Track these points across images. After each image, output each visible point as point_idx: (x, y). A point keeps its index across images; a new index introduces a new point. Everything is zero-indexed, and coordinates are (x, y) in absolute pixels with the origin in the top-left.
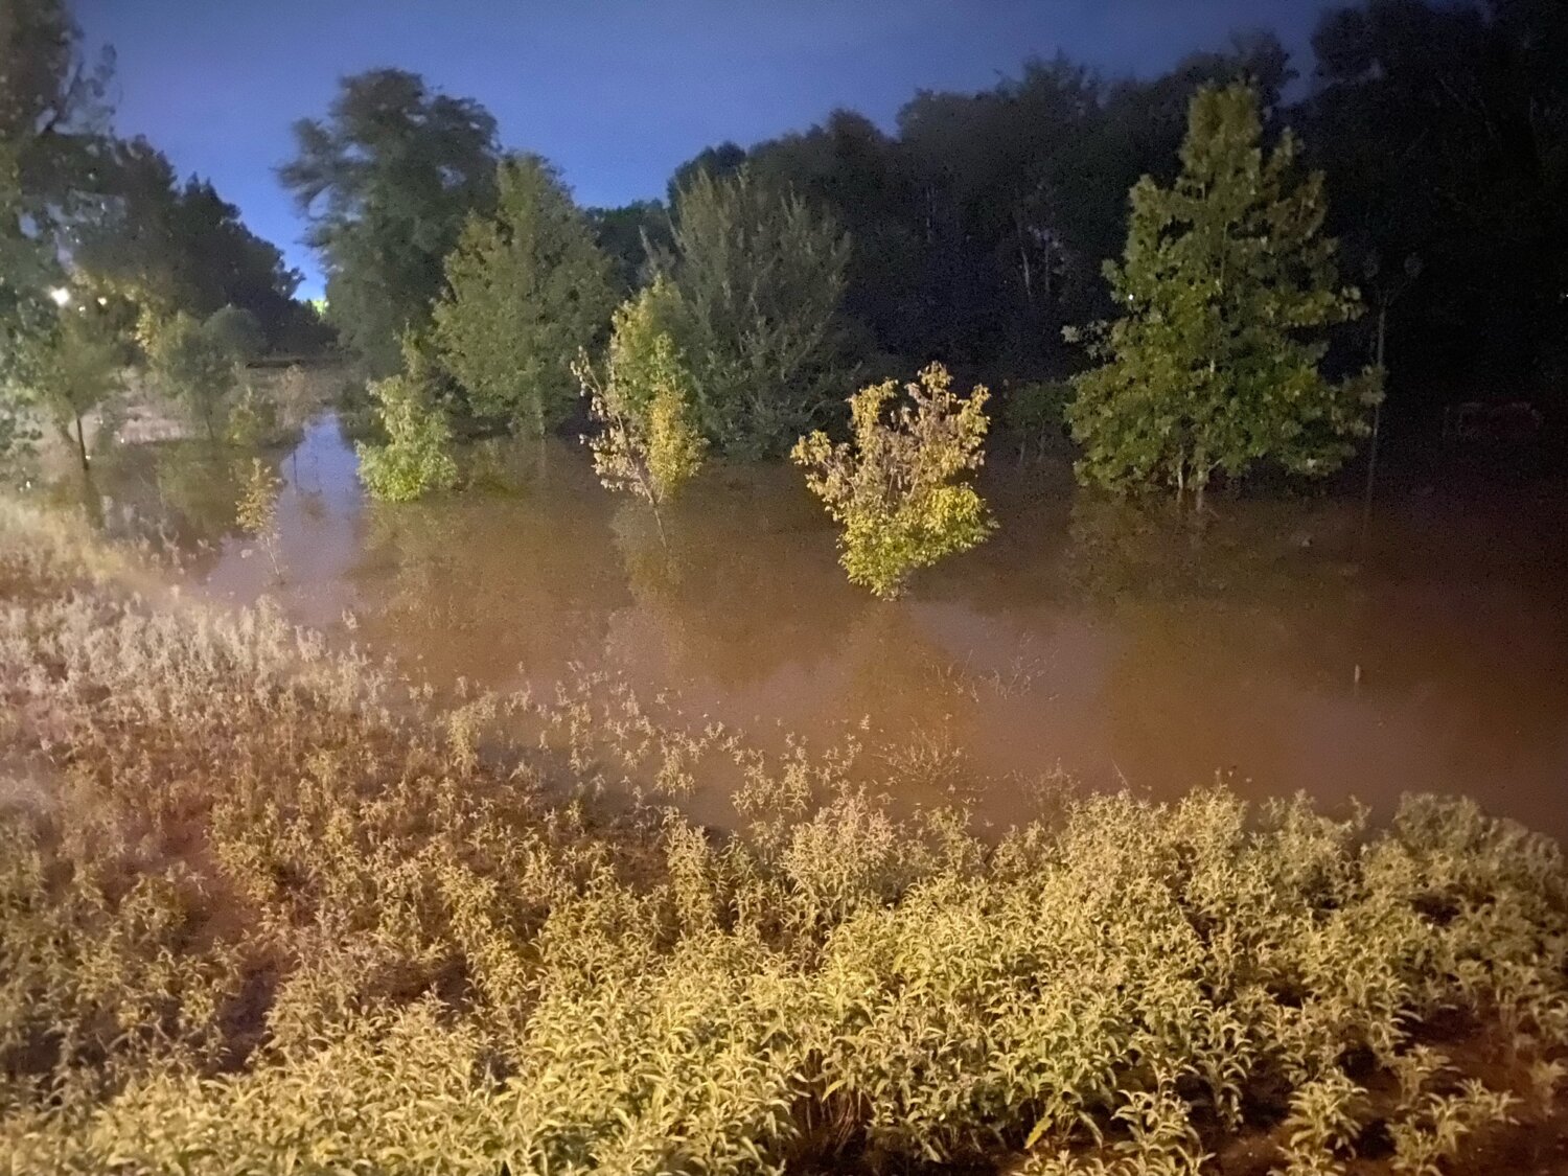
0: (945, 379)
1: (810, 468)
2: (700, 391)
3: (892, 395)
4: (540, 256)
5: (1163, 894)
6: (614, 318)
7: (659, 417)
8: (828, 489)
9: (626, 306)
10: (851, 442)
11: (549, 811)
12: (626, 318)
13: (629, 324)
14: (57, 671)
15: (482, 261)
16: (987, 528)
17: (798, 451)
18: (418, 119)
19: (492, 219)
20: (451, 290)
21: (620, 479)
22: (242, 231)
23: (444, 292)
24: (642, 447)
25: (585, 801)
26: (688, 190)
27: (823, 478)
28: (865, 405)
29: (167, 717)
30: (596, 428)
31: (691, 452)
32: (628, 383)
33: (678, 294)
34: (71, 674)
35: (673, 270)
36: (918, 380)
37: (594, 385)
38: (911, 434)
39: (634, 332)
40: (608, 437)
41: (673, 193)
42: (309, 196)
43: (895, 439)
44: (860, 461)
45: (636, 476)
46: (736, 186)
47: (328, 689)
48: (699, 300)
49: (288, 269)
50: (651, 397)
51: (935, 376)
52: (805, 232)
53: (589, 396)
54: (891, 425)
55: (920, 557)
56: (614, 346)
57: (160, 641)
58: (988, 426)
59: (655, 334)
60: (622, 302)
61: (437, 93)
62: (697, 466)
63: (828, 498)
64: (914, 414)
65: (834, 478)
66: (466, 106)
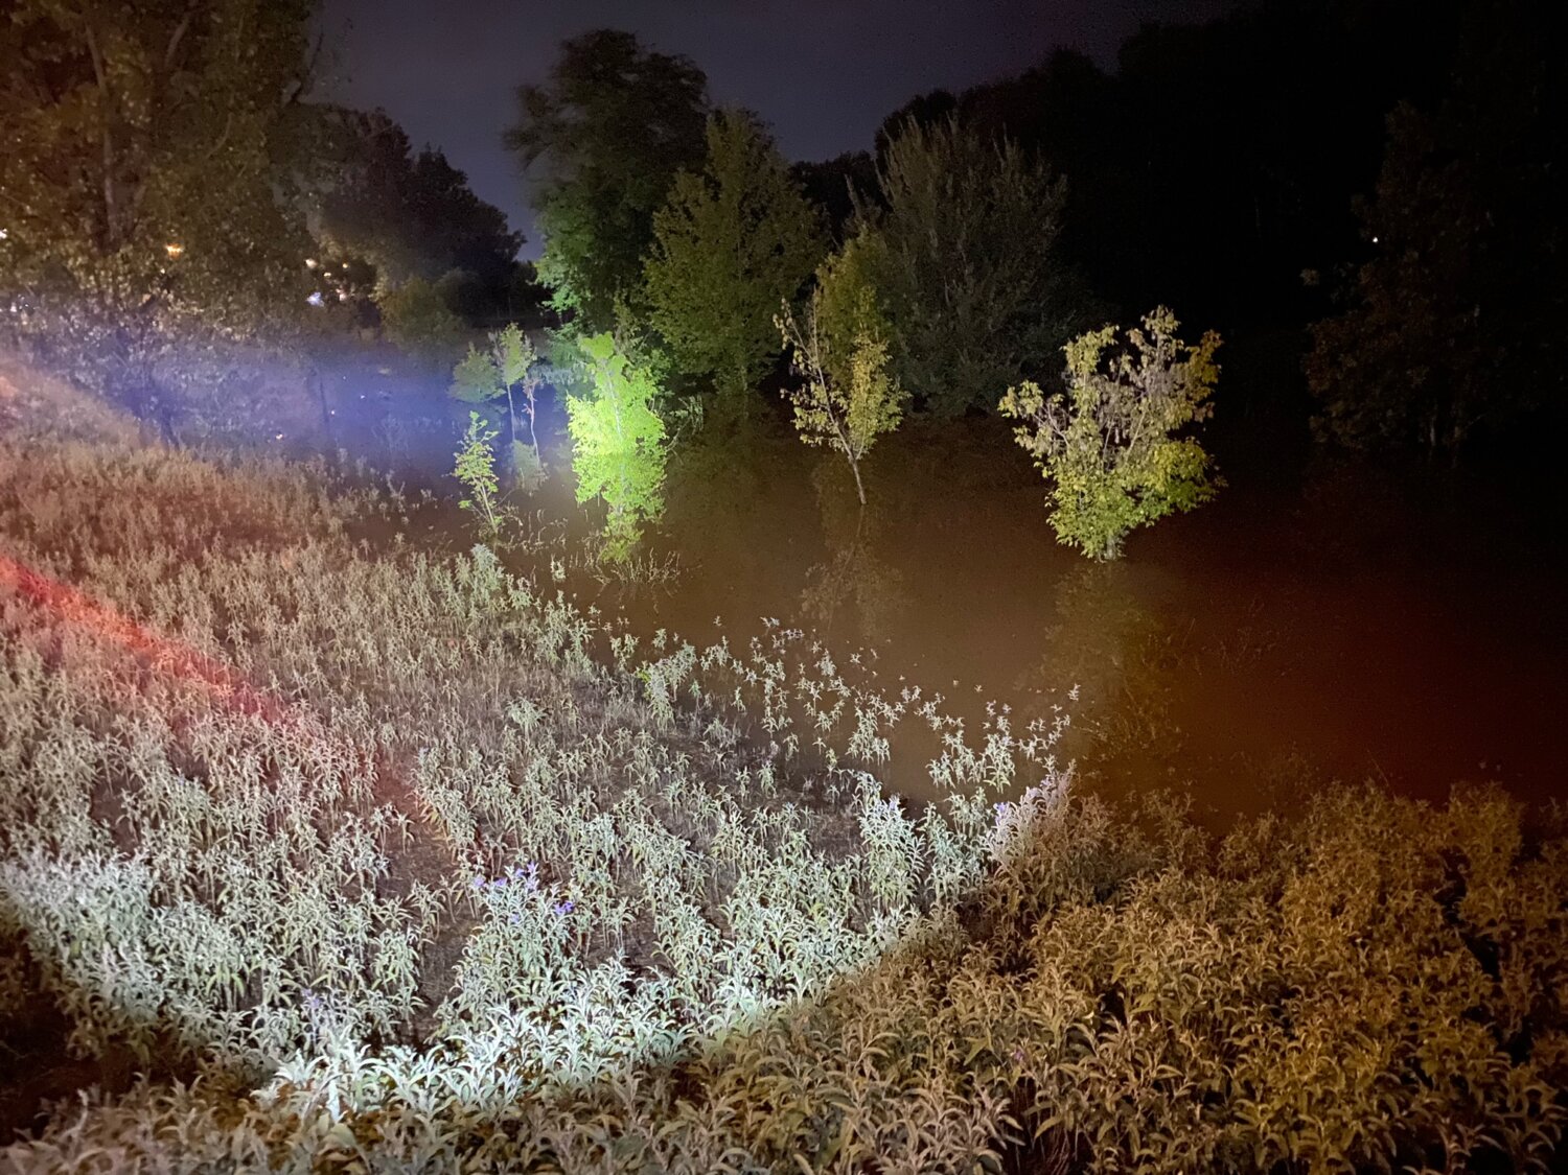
0: (1171, 323)
1: (1019, 422)
2: (903, 344)
3: (1112, 342)
4: (748, 211)
5: (1434, 911)
6: (817, 272)
7: (861, 371)
8: (1036, 445)
9: (831, 259)
10: (1064, 392)
11: (742, 770)
12: (830, 270)
13: (833, 276)
14: (289, 613)
15: (690, 217)
16: (1214, 487)
17: (1007, 404)
18: (631, 78)
19: (700, 173)
20: (659, 247)
21: (821, 434)
22: (469, 198)
23: (653, 247)
24: (842, 401)
25: (779, 762)
26: (896, 137)
27: (1033, 434)
28: (1081, 354)
29: (384, 662)
30: (799, 382)
31: (893, 408)
32: (830, 337)
33: (884, 245)
34: (301, 616)
35: (879, 223)
36: (1141, 326)
37: (796, 339)
38: (1133, 384)
39: (837, 284)
40: (808, 392)
41: (882, 144)
42: (529, 158)
43: (1114, 391)
44: (1074, 413)
45: (836, 430)
46: (947, 130)
47: (535, 637)
48: (905, 249)
49: (510, 232)
50: (854, 349)
51: (1161, 323)
52: (1017, 176)
53: (791, 347)
54: (1110, 375)
55: (1137, 517)
56: (816, 299)
57: (383, 586)
58: (1218, 376)
59: (857, 285)
60: (826, 255)
61: (650, 51)
62: (897, 420)
63: (1038, 454)
64: (1136, 362)
65: (1045, 430)
66: (679, 63)
